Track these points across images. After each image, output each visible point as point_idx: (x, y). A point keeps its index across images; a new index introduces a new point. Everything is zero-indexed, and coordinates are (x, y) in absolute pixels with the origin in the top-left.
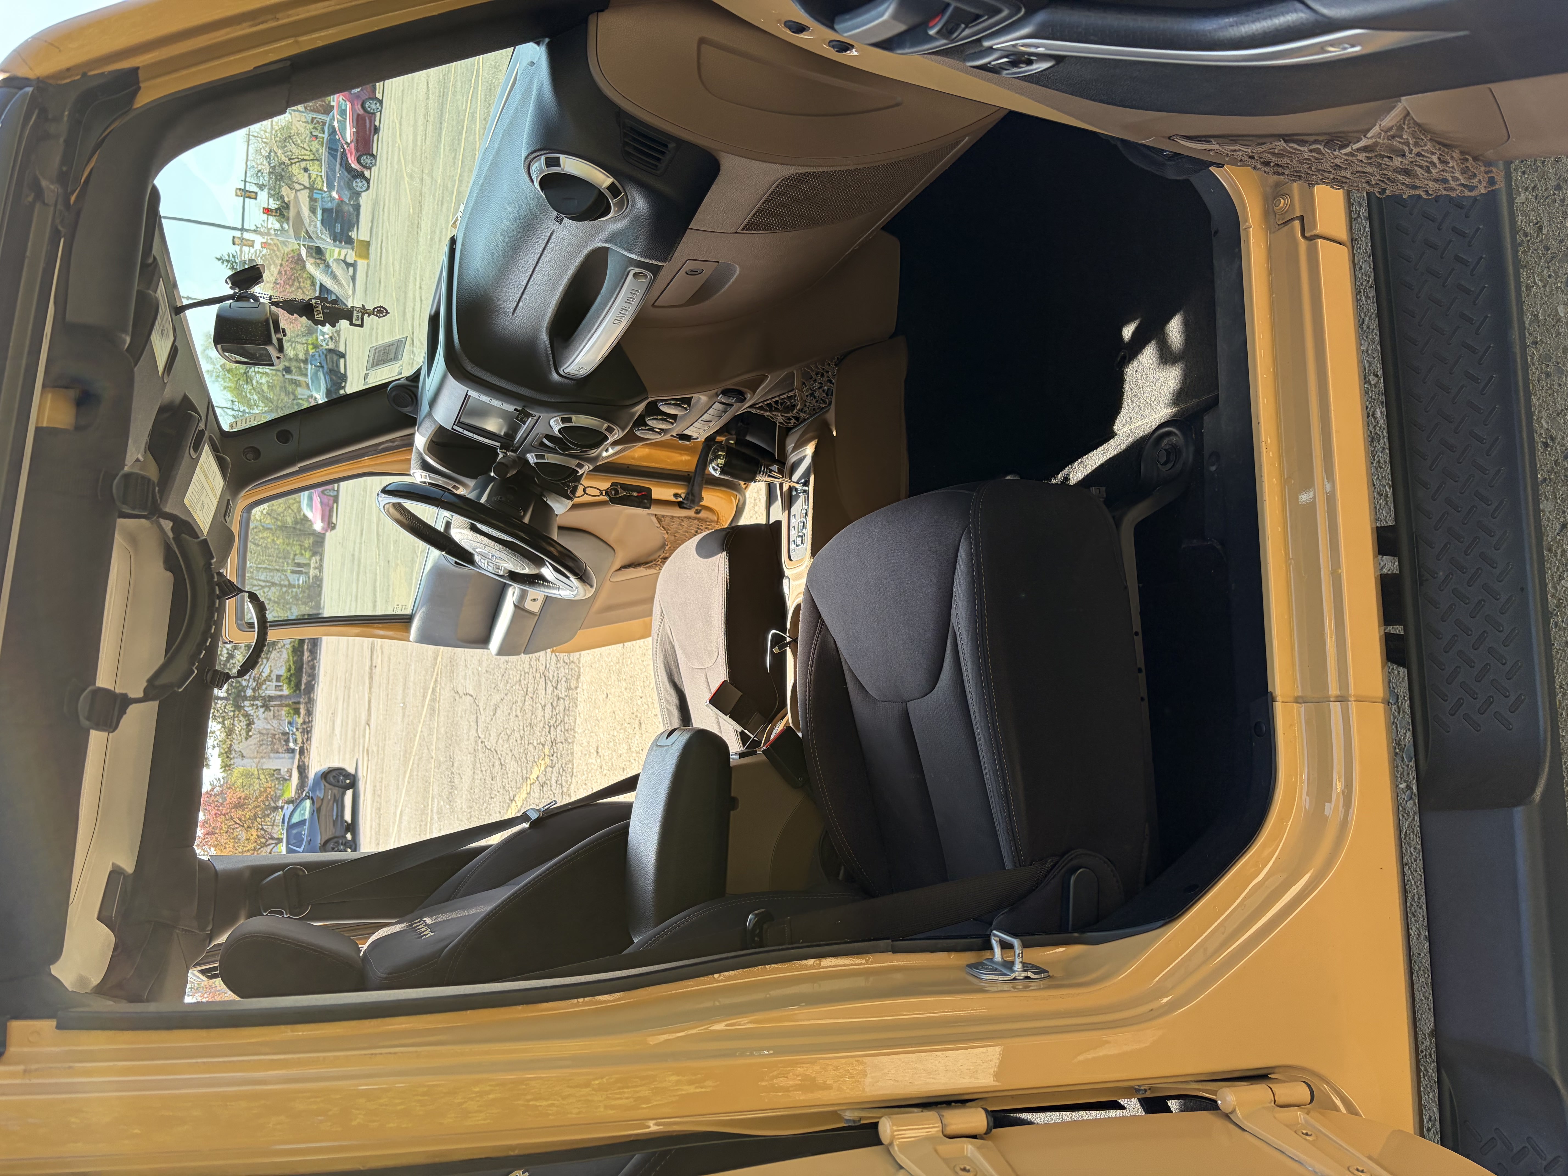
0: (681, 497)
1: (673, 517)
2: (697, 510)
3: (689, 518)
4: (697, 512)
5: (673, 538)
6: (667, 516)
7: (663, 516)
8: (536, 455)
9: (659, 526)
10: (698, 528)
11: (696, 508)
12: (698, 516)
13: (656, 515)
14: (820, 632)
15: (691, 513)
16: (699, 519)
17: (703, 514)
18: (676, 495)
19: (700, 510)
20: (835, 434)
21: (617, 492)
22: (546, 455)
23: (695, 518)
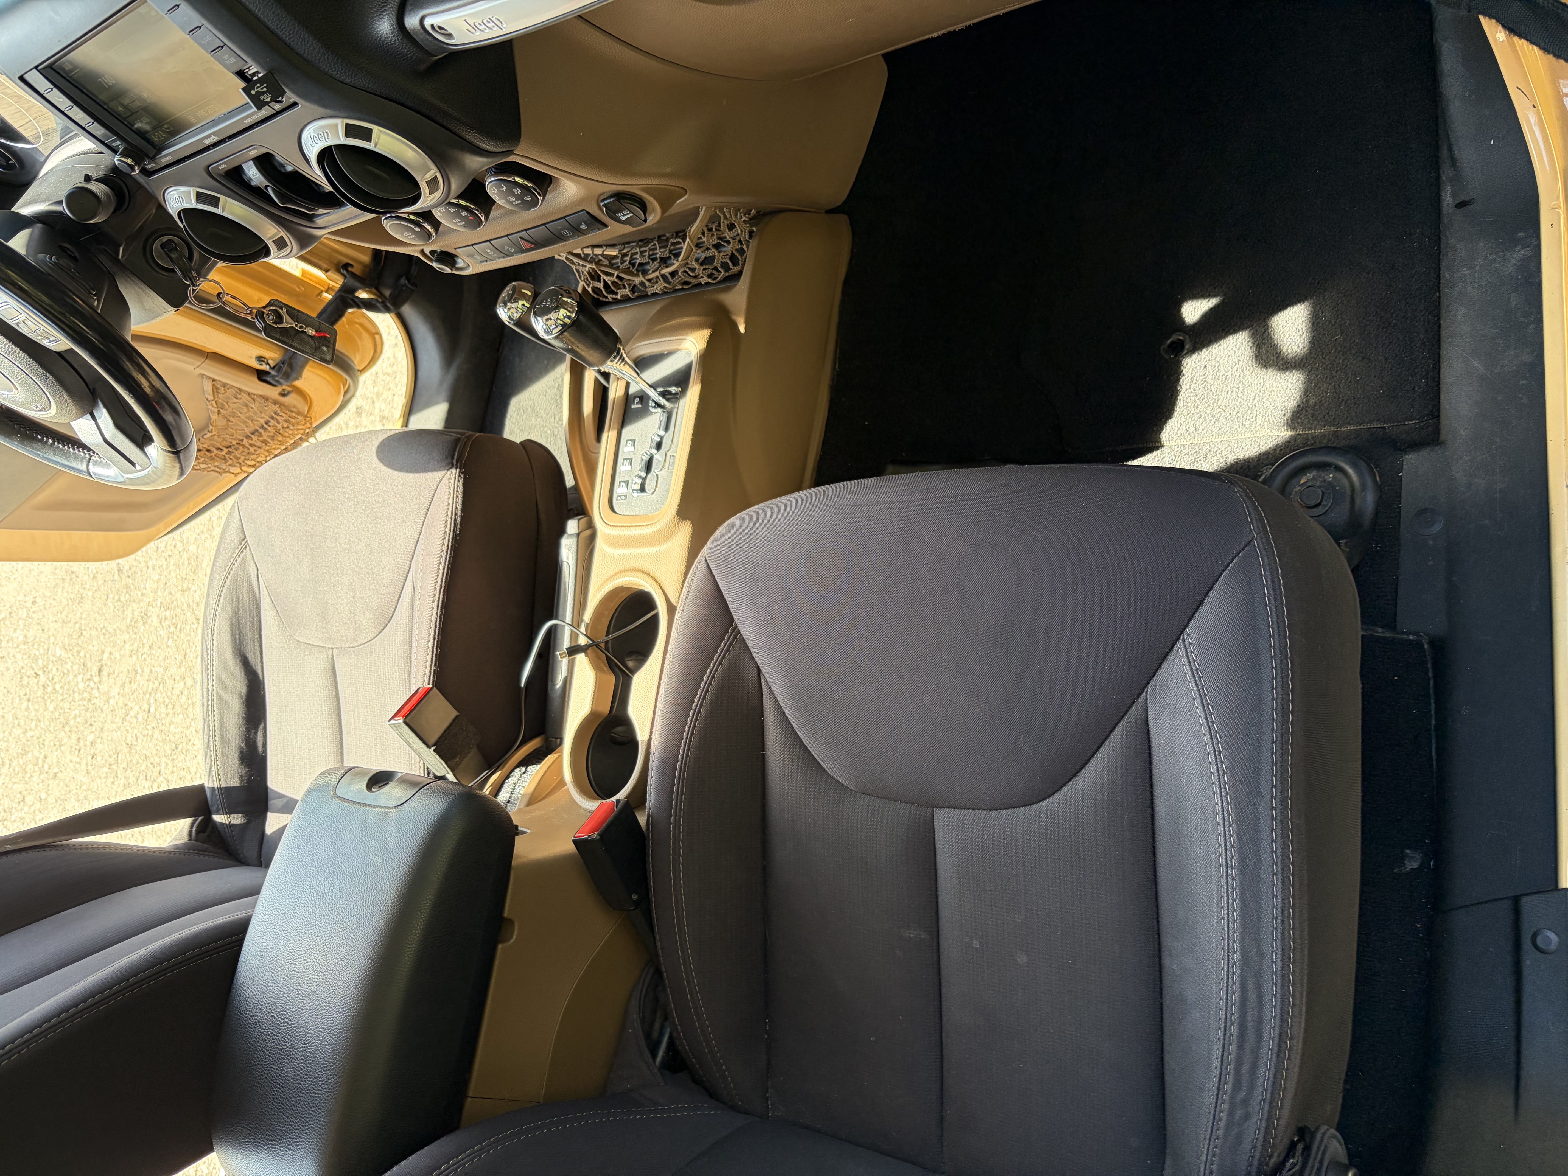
0: (268, 364)
1: (240, 390)
2: (283, 390)
3: (266, 399)
4: (283, 394)
5: (225, 422)
6: (232, 387)
7: (224, 385)
8: (198, 193)
9: (211, 398)
10: (272, 418)
11: (284, 387)
12: (282, 399)
13: (214, 380)
14: (728, 650)
15: (272, 392)
16: (281, 405)
17: (292, 400)
18: (260, 359)
19: (289, 393)
20: (742, 329)
21: (279, 319)
22: (223, 198)
23: (275, 402)
